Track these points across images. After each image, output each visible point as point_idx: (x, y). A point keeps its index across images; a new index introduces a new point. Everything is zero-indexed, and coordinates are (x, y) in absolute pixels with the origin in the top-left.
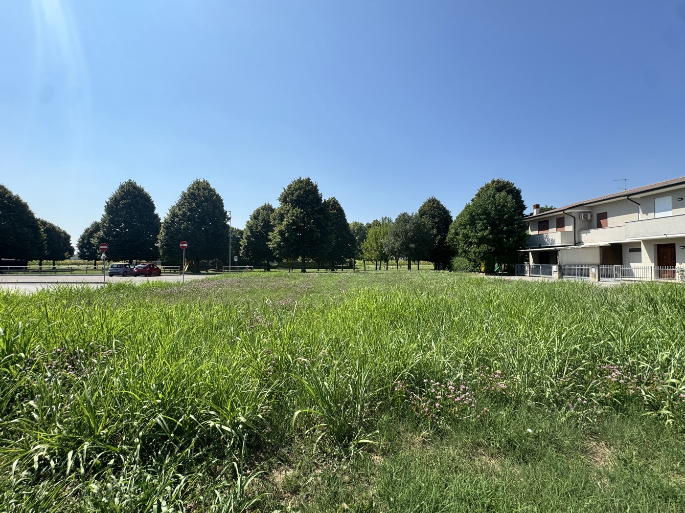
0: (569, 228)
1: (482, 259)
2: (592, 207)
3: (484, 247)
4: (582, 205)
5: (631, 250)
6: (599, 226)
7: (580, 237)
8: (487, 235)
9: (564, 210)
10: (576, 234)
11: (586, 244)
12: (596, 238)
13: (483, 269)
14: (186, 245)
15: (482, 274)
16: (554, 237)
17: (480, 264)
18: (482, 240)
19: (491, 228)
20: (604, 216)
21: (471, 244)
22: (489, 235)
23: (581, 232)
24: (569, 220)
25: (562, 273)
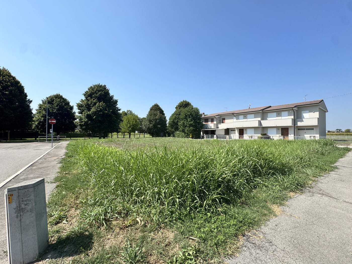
0: (215, 122)
1: (191, 133)
2: (221, 116)
3: (191, 128)
4: (219, 115)
5: (231, 130)
6: (223, 122)
7: (218, 126)
8: (192, 123)
9: (214, 116)
10: (217, 124)
11: (220, 128)
12: (223, 126)
13: (191, 137)
14: (55, 121)
15: (190, 138)
16: (211, 125)
17: (190, 135)
18: (190, 125)
19: (194, 121)
20: (224, 119)
21: (186, 126)
22: (193, 123)
23: (218, 124)
24: (215, 120)
25: (217, 137)
